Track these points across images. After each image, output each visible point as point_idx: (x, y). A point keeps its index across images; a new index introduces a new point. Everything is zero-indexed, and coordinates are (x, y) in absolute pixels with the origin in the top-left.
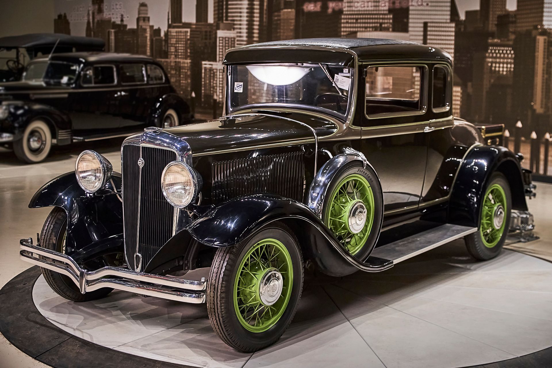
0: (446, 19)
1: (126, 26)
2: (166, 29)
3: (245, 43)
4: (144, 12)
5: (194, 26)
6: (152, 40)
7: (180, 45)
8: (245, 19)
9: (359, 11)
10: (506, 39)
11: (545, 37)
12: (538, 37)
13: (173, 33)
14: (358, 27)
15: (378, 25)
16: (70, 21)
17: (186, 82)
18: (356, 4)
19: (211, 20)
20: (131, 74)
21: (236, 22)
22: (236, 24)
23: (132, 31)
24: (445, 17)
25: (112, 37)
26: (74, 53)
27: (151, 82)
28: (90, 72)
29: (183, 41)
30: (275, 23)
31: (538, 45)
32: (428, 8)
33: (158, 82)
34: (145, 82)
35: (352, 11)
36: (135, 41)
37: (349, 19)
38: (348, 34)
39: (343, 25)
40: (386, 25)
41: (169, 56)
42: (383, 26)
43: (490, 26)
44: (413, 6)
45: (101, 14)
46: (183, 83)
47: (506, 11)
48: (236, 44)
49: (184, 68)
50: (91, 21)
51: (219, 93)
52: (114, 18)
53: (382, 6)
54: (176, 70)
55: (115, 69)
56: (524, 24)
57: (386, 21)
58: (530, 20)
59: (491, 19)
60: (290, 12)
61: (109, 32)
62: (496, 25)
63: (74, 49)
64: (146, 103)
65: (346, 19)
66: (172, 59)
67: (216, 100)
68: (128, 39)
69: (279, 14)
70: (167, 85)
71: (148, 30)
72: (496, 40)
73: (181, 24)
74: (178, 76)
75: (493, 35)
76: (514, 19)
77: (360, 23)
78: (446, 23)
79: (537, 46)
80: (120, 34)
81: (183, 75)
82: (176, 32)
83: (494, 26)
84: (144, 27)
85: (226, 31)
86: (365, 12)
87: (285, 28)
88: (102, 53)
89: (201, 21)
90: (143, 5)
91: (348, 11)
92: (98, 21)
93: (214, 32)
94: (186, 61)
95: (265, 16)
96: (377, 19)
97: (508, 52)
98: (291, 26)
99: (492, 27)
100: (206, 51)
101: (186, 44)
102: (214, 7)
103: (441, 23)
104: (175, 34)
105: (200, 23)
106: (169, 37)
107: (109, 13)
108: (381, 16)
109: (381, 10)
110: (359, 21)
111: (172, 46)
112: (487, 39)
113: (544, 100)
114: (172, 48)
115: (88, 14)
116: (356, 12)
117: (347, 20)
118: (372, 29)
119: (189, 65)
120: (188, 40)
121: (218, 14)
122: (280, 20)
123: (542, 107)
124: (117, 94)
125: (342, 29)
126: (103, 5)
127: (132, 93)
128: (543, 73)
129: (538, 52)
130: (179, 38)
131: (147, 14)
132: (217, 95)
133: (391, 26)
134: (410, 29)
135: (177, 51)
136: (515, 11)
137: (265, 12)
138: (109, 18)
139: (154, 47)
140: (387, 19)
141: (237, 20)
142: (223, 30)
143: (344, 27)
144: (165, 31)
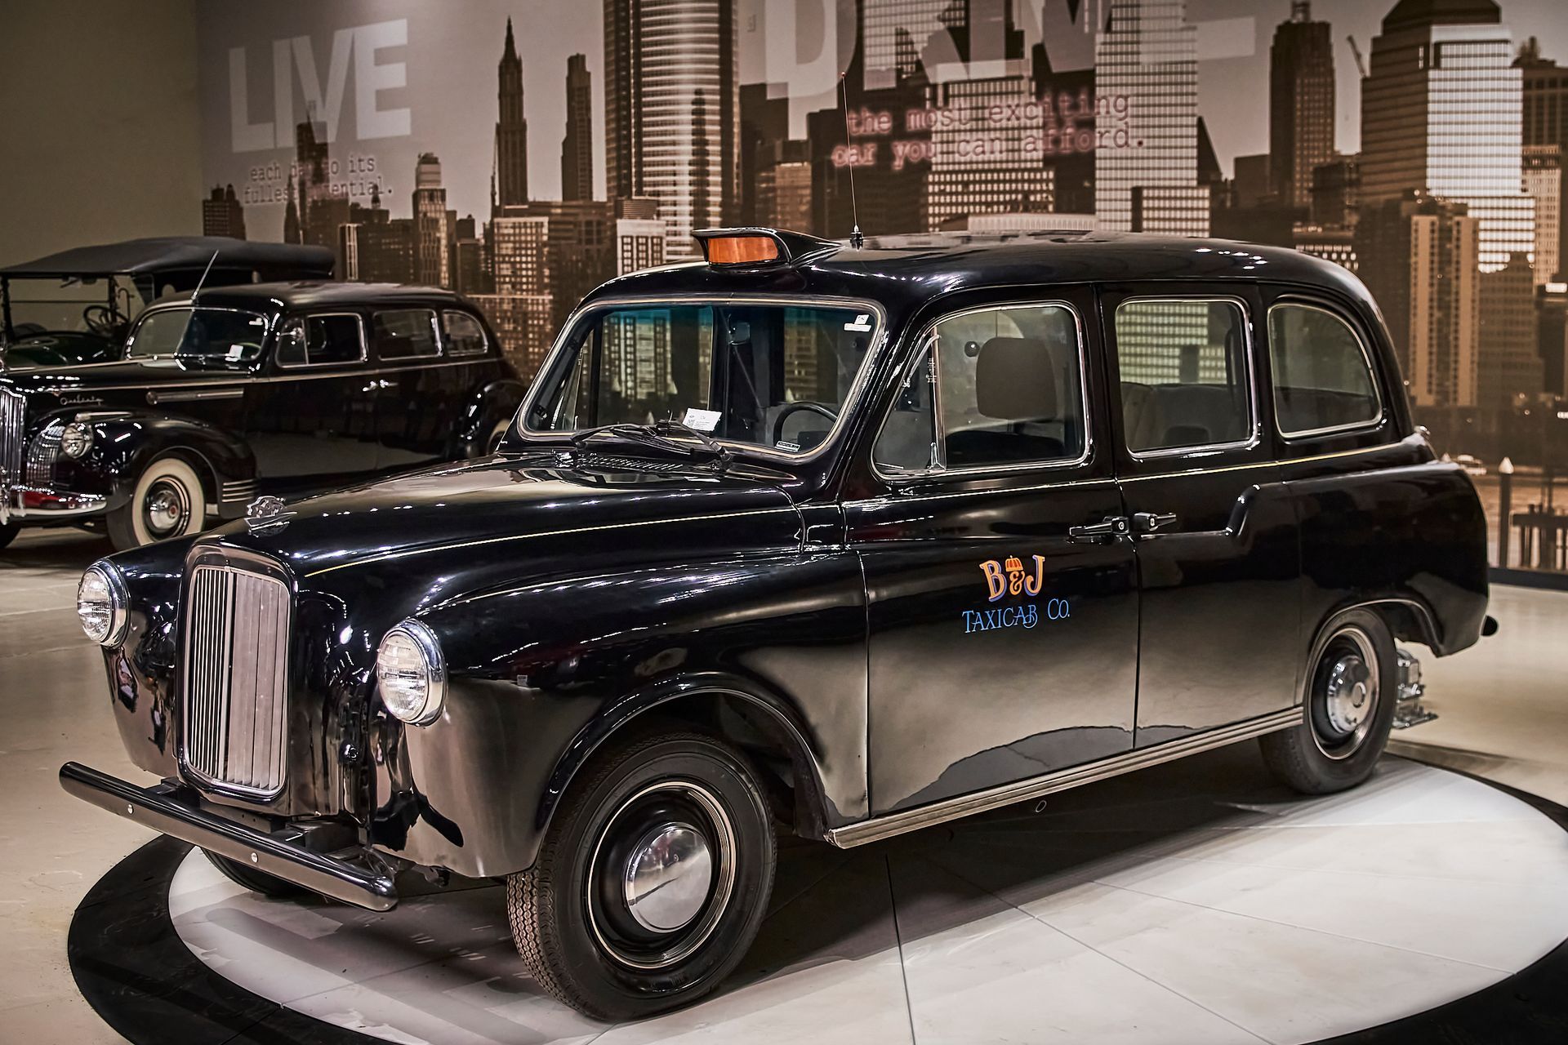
0: (1187, 179)
1: (387, 213)
2: (488, 220)
3: (688, 249)
4: (430, 177)
5: (559, 211)
6: (452, 248)
7: (524, 259)
8: (688, 188)
9: (971, 163)
10: (1336, 226)
11: (1434, 218)
12: (1415, 218)
13: (506, 227)
14: (968, 204)
15: (1020, 197)
16: (243, 204)
17: (542, 350)
18: (962, 144)
19: (600, 193)
20: (404, 334)
21: (662, 198)
22: (664, 204)
23: (402, 225)
24: (1184, 173)
25: (352, 243)
26: (256, 286)
27: (453, 354)
28: (298, 332)
29: (532, 249)
30: (761, 196)
31: (1416, 239)
32: (1141, 152)
33: (472, 351)
34: (440, 354)
35: (954, 163)
36: (411, 252)
37: (945, 183)
38: (945, 221)
39: (930, 199)
40: (1039, 197)
41: (497, 286)
42: (1032, 198)
43: (1298, 193)
44: (1106, 145)
45: (324, 184)
46: (534, 353)
47: (1335, 154)
48: (664, 253)
49: (535, 315)
50: (297, 202)
51: (626, 374)
52: (354, 195)
53: (1026, 150)
54: (514, 322)
55: (361, 323)
56: (1378, 188)
57: (1038, 187)
58: (1394, 176)
59: (1298, 176)
60: (797, 170)
61: (343, 228)
62: (1310, 190)
63: (255, 275)
64: (442, 406)
65: (939, 183)
66: (504, 295)
67: (619, 393)
68: (392, 247)
69: (771, 174)
70: (495, 360)
71: (443, 222)
72: (1311, 229)
73: (526, 207)
74: (520, 336)
75: (1304, 217)
76: (1354, 176)
77: (974, 193)
78: (1187, 188)
79: (1413, 242)
80: (370, 235)
81: (533, 333)
82: (514, 227)
83: (1305, 192)
84: (433, 215)
85: (638, 221)
86: (986, 166)
87: (788, 209)
88: (327, 285)
89: (576, 199)
90: (428, 160)
91: (942, 164)
92: (314, 202)
93: (609, 224)
94: (540, 298)
95: (735, 181)
96: (1017, 181)
97: (1344, 256)
98: (801, 203)
99: (1302, 196)
100: (589, 271)
101: (540, 254)
102: (608, 161)
103: (1176, 188)
104: (511, 231)
105: (574, 203)
106: (496, 238)
107: (343, 183)
108: (1026, 175)
109: (1026, 161)
110: (971, 188)
111: (504, 262)
112: (1292, 227)
113: (1434, 372)
114: (502, 266)
115: (290, 185)
116: (963, 167)
117: (942, 187)
118: (1005, 208)
119: (548, 307)
120: (545, 244)
121: (619, 178)
122: (774, 190)
123: (1430, 391)
124: (369, 386)
125: (931, 210)
126: (327, 163)
127: (406, 380)
128: (1431, 308)
129: (1416, 254)
130: (520, 242)
131: (438, 182)
132: (620, 382)
133: (1051, 199)
134: (1098, 205)
135: (519, 273)
136: (1358, 154)
137: (735, 170)
138: (342, 194)
139: (459, 264)
140: (1041, 181)
141: (665, 194)
142: (630, 218)
143: (934, 204)
144: (484, 224)
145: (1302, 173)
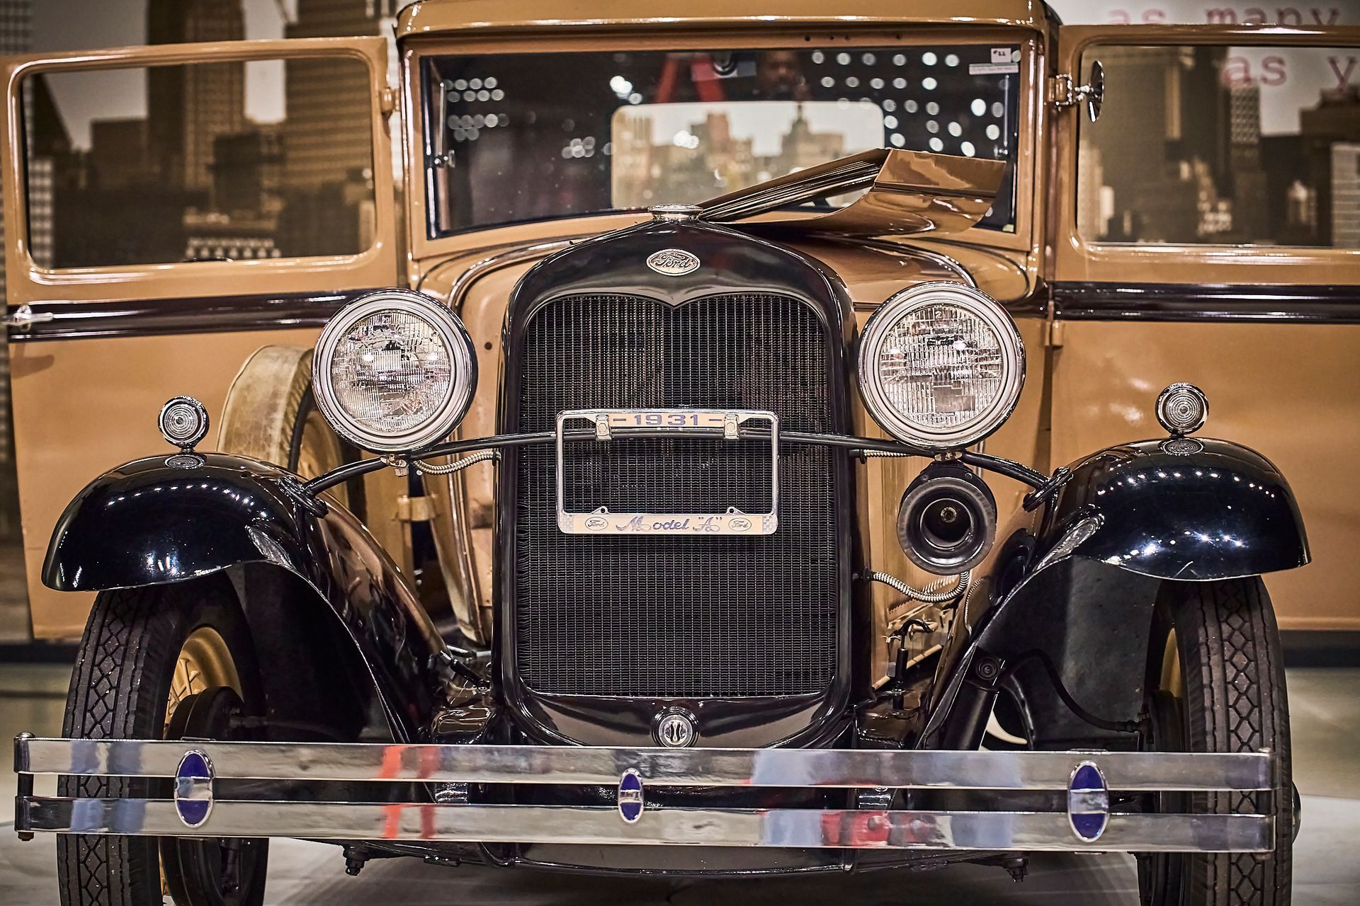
145: (197, 144)
